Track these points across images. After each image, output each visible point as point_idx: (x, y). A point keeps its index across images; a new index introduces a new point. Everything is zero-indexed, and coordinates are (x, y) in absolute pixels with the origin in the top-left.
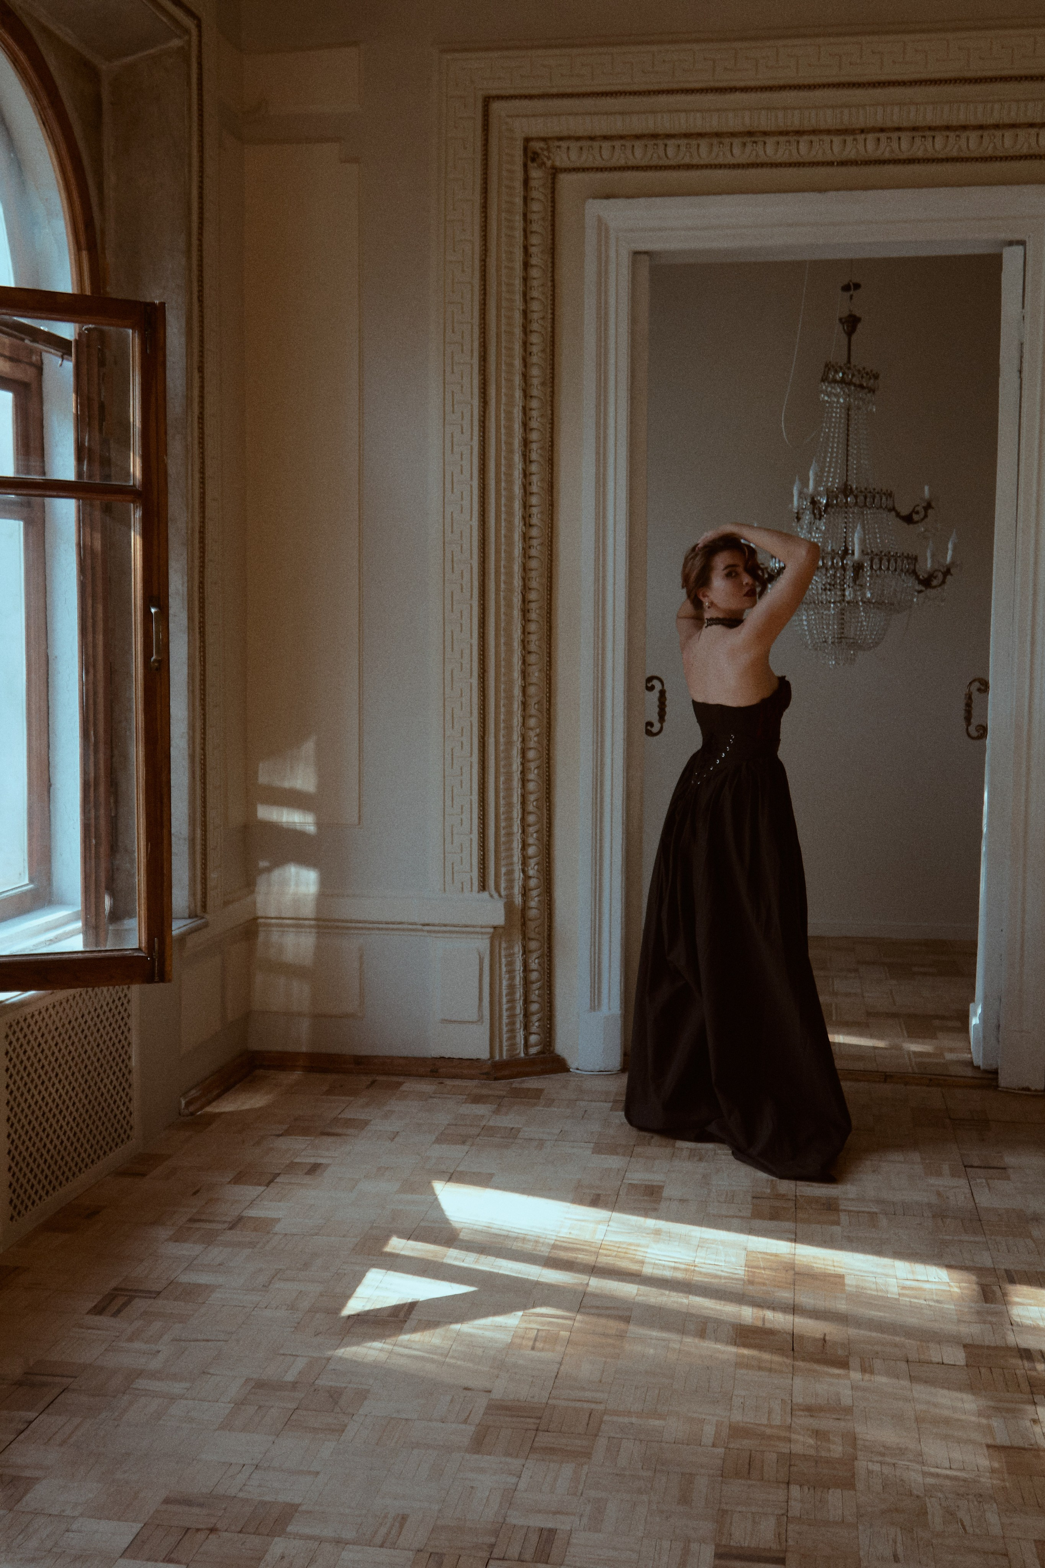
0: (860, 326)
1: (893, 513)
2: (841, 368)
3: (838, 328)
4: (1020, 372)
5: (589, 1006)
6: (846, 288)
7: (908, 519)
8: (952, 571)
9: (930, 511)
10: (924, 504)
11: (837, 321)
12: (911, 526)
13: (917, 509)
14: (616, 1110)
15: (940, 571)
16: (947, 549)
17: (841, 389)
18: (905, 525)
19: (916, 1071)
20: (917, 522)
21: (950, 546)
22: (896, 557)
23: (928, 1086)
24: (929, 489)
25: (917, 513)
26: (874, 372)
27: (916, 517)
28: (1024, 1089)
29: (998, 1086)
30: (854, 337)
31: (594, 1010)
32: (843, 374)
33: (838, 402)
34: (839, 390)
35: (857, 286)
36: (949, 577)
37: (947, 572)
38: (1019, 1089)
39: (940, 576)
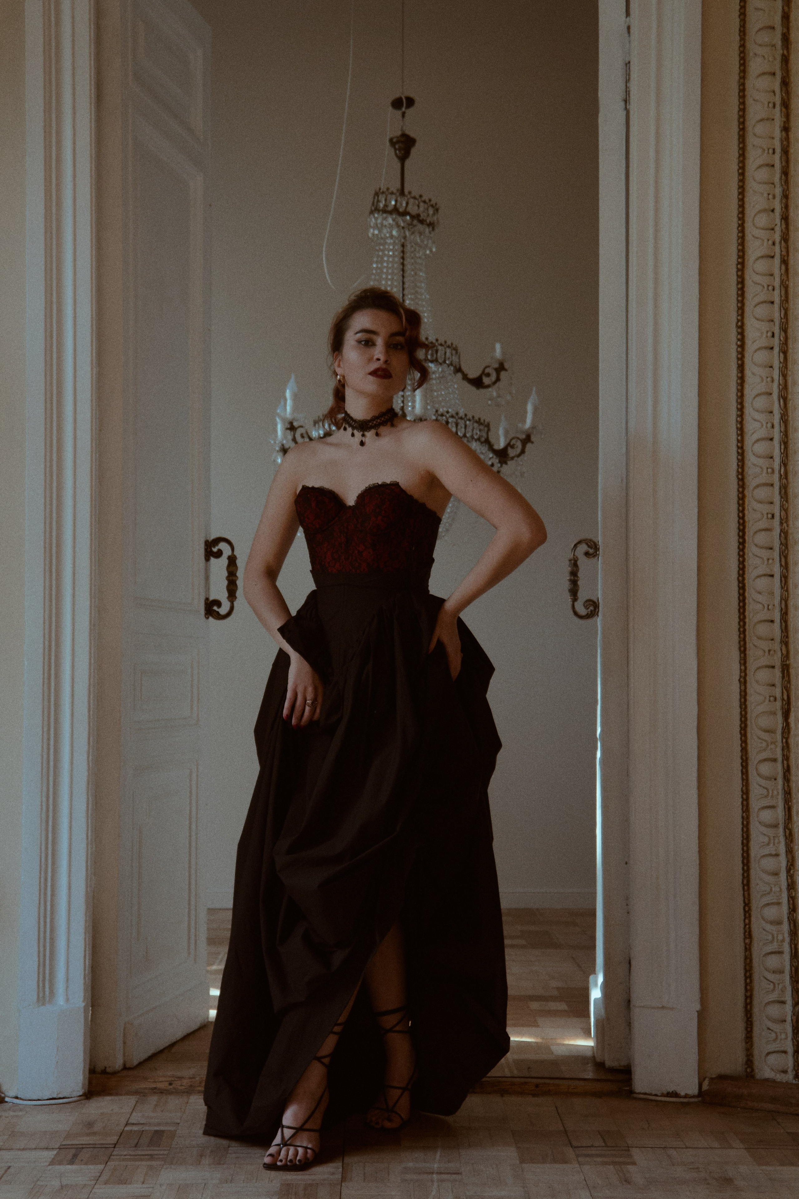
0: (414, 151)
1: (459, 375)
2: (392, 193)
3: (389, 152)
4: (626, 101)
5: (35, 997)
6: (397, 104)
7: (477, 383)
8: (533, 438)
9: (503, 374)
10: (496, 366)
11: (388, 143)
12: (482, 391)
13: (487, 371)
14: (60, 1163)
15: (518, 438)
16: (526, 412)
17: (394, 220)
18: (473, 389)
19: (516, 1073)
20: (488, 386)
21: (530, 408)
22: (465, 418)
23: (534, 1095)
24: (502, 348)
25: (488, 375)
26: (433, 202)
27: (486, 381)
28: (670, 1094)
29: (631, 1092)
30: (408, 163)
31: (43, 1004)
32: (396, 201)
33: (392, 236)
34: (390, 221)
35: (410, 102)
36: (529, 445)
37: (527, 440)
38: (663, 1095)
39: (519, 445)
